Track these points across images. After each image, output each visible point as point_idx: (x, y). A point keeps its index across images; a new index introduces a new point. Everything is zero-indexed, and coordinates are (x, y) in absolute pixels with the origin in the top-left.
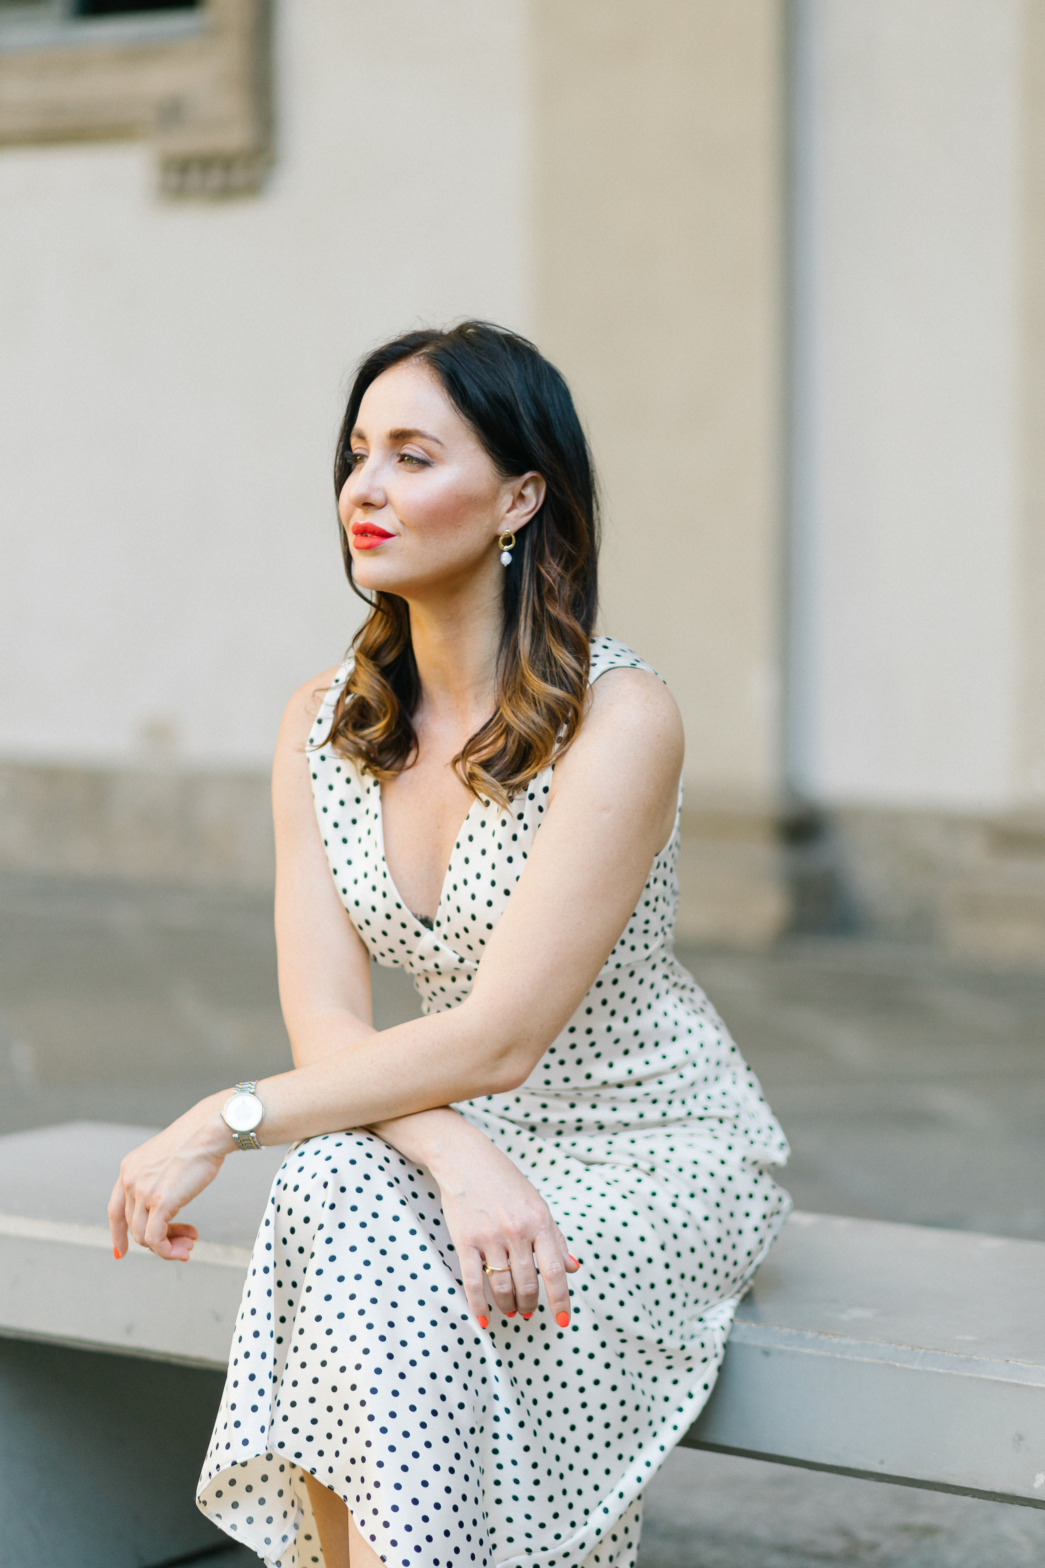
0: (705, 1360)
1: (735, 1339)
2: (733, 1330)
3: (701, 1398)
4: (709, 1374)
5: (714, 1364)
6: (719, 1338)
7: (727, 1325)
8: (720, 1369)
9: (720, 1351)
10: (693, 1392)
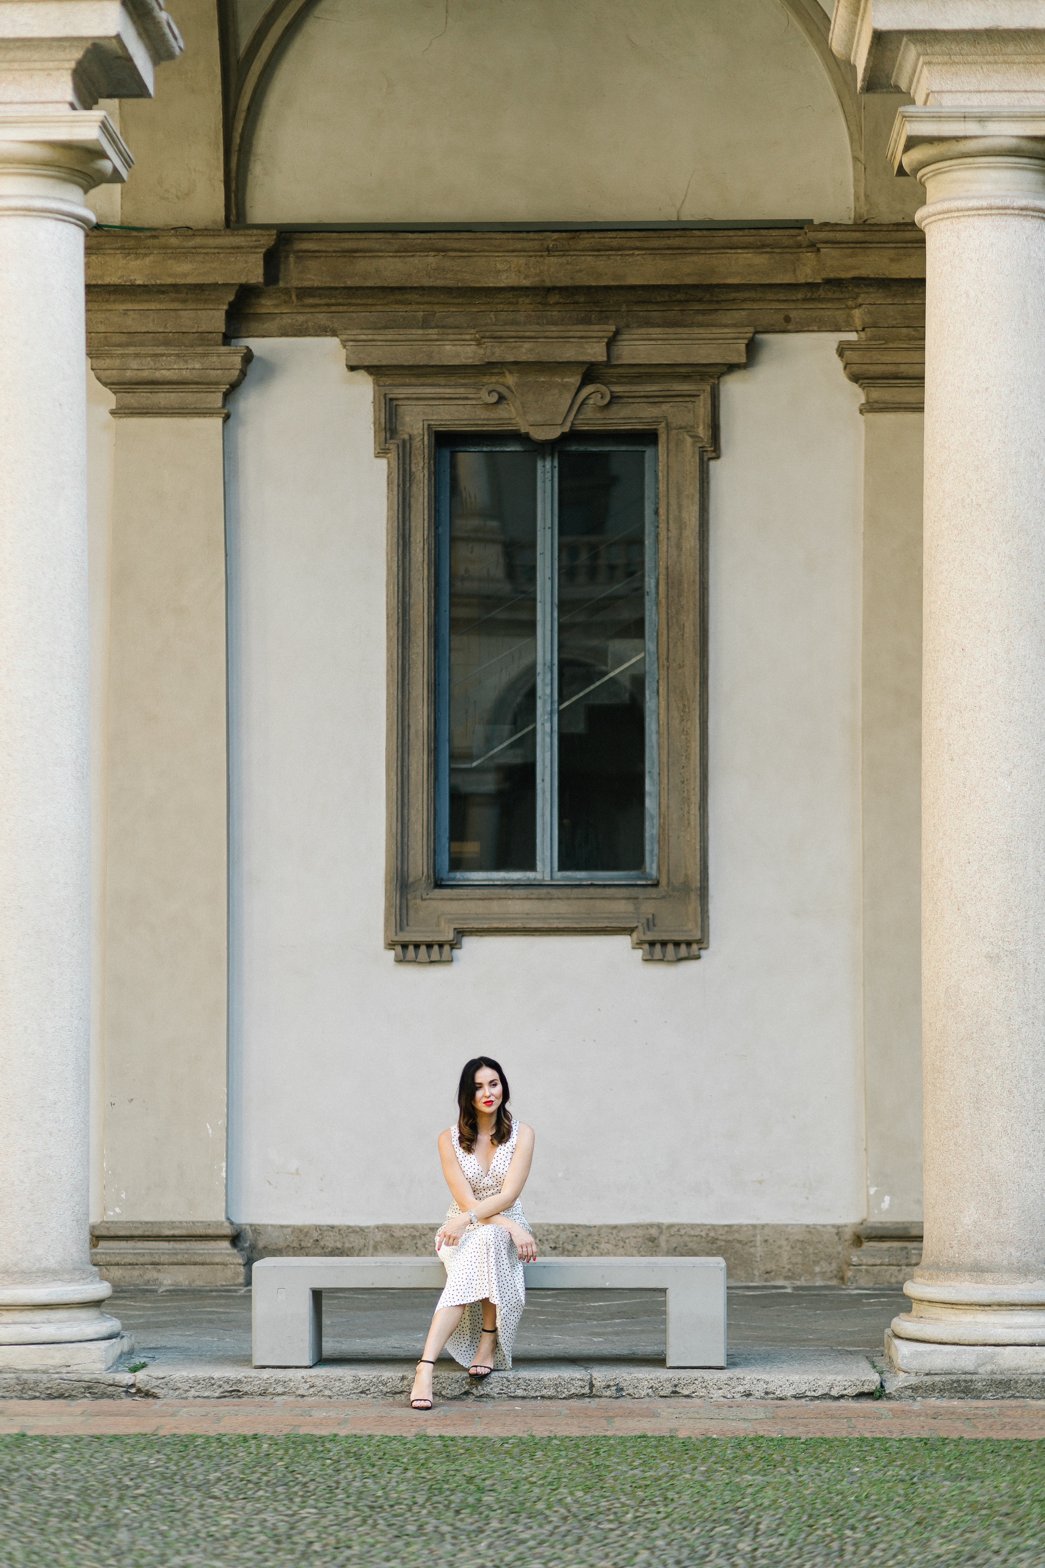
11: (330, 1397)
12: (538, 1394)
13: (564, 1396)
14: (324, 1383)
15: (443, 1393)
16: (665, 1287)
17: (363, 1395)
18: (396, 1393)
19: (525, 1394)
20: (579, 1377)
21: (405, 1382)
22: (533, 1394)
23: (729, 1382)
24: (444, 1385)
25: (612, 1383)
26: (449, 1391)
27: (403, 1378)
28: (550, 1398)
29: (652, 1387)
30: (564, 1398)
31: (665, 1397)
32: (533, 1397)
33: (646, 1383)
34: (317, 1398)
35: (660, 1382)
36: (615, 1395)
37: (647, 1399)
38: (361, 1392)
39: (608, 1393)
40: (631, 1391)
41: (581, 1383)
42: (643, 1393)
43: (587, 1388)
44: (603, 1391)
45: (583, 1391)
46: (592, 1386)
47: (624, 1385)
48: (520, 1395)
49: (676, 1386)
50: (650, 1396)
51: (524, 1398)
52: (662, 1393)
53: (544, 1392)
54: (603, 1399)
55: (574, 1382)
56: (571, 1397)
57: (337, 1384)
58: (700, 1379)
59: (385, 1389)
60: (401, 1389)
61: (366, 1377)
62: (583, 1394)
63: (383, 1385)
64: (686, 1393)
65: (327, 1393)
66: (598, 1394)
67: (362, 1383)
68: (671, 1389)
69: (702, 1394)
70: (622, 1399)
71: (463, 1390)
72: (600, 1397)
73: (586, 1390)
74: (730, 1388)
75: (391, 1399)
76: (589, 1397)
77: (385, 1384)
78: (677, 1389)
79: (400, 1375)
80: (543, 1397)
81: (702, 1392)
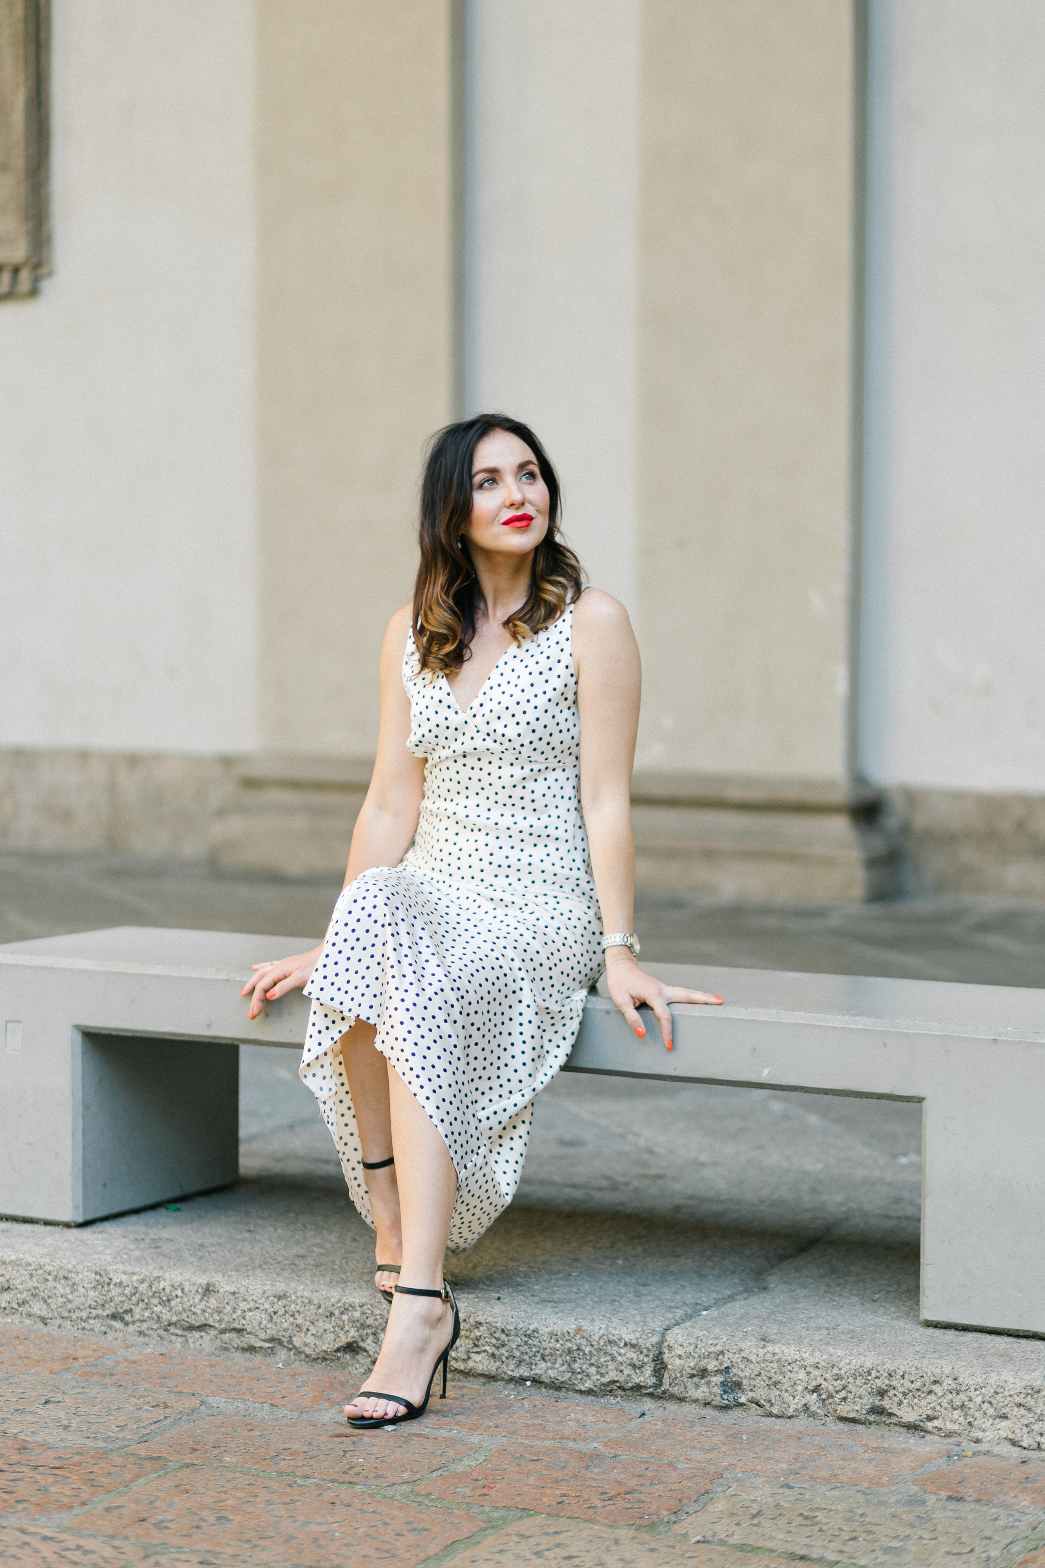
0: (571, 1018)
1: (589, 1006)
2: (587, 1001)
3: (571, 1040)
4: (574, 1026)
5: (577, 1021)
6: (580, 1006)
7: (584, 999)
8: (580, 1023)
9: (580, 1013)
10: (566, 1036)
11: (44, 1321)
12: (524, 1371)
13: (588, 1384)
14: (30, 1284)
15: (297, 1342)
16: (922, 1095)
17: (117, 1324)
18: (191, 1328)
19: (491, 1367)
20: (628, 1337)
21: (213, 1302)
22: (511, 1370)
23: (1029, 1401)
24: (299, 1321)
25: (712, 1365)
26: (310, 1339)
27: (208, 1290)
28: (556, 1386)
29: (816, 1390)
30: (590, 1392)
31: (853, 1421)
32: (512, 1379)
33: (802, 1375)
34: (16, 1318)
35: (838, 1377)
36: (717, 1401)
37: (803, 1422)
38: (114, 1317)
39: (701, 1392)
40: (761, 1394)
41: (632, 1354)
42: (795, 1404)
43: (648, 1370)
44: (690, 1383)
45: (638, 1379)
46: (660, 1368)
47: (741, 1372)
48: (480, 1368)
49: (882, 1393)
50: (813, 1415)
51: (491, 1378)
52: (844, 1410)
53: (541, 1369)
54: (686, 1408)
55: (614, 1350)
56: (609, 1389)
57: (61, 1288)
58: (948, 1383)
59: (167, 1316)
60: (201, 1320)
61: (124, 1278)
62: (638, 1388)
63: (162, 1303)
64: (910, 1417)
65: (37, 1308)
66: (675, 1390)
67: (114, 1292)
68: (869, 1401)
69: (950, 1426)
70: (737, 1413)
71: (343, 1340)
72: (682, 1400)
73: (646, 1377)
74: (1030, 1418)
75: (178, 1343)
76: (651, 1395)
77: (166, 1302)
78: (886, 1403)
79: (203, 1280)
80: (537, 1382)
81: (952, 1421)
